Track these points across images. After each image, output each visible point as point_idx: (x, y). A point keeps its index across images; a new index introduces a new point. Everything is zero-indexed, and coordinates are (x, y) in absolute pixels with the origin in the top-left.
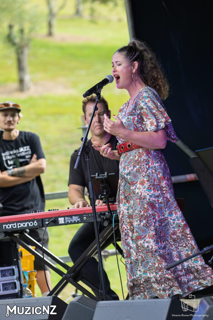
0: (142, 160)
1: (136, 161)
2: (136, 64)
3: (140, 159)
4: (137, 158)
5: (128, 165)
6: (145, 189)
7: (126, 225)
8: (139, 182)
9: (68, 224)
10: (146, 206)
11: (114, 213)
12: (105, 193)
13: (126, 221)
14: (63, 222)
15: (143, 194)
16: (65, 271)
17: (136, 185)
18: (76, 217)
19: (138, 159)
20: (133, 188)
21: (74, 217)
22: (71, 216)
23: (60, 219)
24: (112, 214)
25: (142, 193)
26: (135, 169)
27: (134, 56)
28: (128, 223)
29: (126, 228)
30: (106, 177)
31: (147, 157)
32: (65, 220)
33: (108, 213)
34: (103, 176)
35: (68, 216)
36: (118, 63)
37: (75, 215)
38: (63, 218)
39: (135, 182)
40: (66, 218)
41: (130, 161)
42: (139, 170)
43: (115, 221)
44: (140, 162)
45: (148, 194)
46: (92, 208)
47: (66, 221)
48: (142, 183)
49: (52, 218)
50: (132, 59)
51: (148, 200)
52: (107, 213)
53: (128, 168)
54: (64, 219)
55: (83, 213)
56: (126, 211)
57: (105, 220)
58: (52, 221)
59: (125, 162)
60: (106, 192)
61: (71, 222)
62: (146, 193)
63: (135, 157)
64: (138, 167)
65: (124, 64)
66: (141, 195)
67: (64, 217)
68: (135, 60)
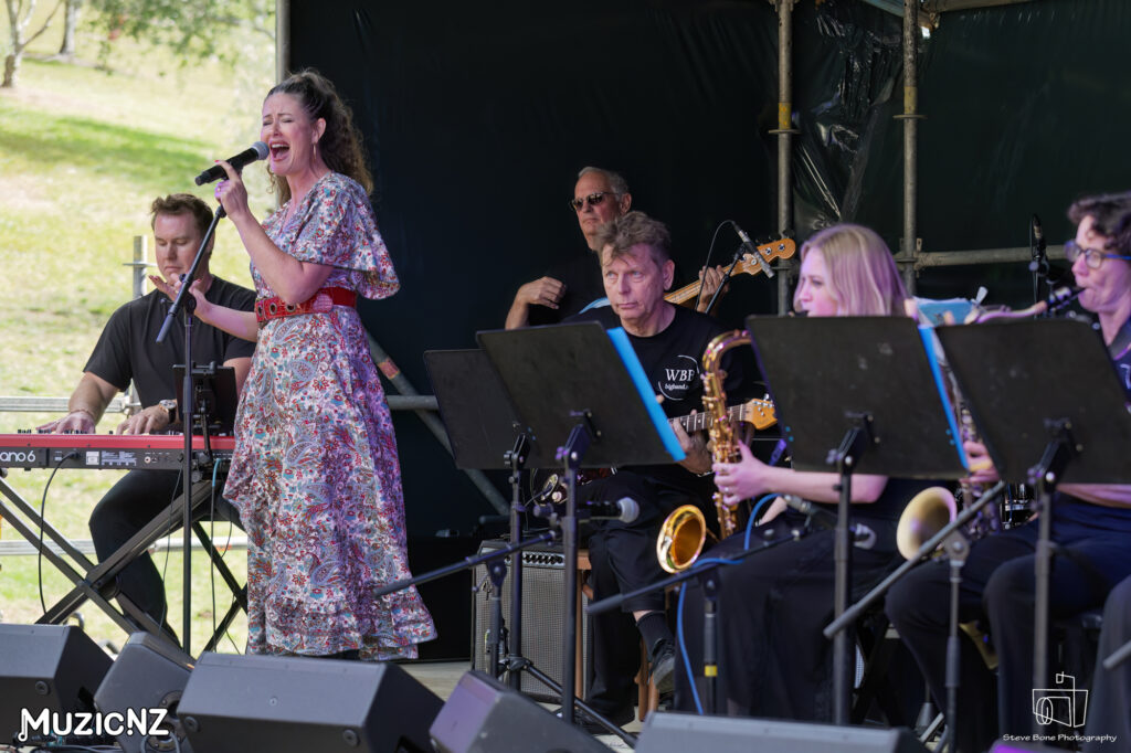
0: (321, 335)
1: (306, 335)
2: (322, 124)
3: (314, 332)
4: (308, 329)
5: (285, 345)
6: (329, 399)
7: (261, 480)
8: (312, 383)
9: (107, 466)
10: (331, 438)
11: (217, 457)
12: (203, 409)
13: (262, 471)
14: (96, 462)
15: (323, 411)
16: (83, 573)
17: (305, 390)
18: (128, 455)
19: (311, 332)
20: (298, 397)
21: (122, 454)
22: (116, 451)
23: (89, 454)
24: (212, 458)
25: (321, 409)
26: (304, 353)
27: (318, 105)
28: (266, 476)
29: (260, 485)
30: (212, 372)
31: (333, 331)
32: (100, 458)
33: (206, 454)
34: (205, 370)
35: (108, 450)
36: (286, 117)
37: (126, 450)
38: (97, 454)
39: (301, 385)
40: (105, 454)
41: (292, 336)
42: (311, 356)
43: (218, 474)
44: (315, 338)
45: (336, 411)
46: (183, 439)
47: (103, 461)
48: (321, 386)
49: (71, 449)
50: (315, 111)
51: (336, 424)
52: (202, 454)
53: (285, 353)
54: (100, 455)
55: (146, 446)
56: (263, 449)
57: (195, 469)
58: (72, 457)
59: (277, 338)
60: (206, 408)
61: (115, 464)
62: (332, 408)
63: (305, 326)
64: (310, 348)
65: (300, 121)
66: (320, 412)
67: (100, 450)
68: (318, 116)
